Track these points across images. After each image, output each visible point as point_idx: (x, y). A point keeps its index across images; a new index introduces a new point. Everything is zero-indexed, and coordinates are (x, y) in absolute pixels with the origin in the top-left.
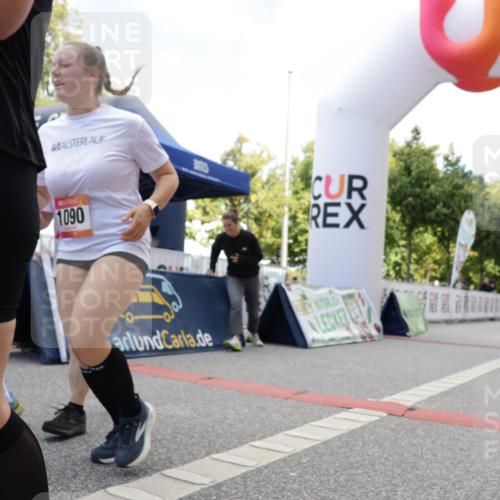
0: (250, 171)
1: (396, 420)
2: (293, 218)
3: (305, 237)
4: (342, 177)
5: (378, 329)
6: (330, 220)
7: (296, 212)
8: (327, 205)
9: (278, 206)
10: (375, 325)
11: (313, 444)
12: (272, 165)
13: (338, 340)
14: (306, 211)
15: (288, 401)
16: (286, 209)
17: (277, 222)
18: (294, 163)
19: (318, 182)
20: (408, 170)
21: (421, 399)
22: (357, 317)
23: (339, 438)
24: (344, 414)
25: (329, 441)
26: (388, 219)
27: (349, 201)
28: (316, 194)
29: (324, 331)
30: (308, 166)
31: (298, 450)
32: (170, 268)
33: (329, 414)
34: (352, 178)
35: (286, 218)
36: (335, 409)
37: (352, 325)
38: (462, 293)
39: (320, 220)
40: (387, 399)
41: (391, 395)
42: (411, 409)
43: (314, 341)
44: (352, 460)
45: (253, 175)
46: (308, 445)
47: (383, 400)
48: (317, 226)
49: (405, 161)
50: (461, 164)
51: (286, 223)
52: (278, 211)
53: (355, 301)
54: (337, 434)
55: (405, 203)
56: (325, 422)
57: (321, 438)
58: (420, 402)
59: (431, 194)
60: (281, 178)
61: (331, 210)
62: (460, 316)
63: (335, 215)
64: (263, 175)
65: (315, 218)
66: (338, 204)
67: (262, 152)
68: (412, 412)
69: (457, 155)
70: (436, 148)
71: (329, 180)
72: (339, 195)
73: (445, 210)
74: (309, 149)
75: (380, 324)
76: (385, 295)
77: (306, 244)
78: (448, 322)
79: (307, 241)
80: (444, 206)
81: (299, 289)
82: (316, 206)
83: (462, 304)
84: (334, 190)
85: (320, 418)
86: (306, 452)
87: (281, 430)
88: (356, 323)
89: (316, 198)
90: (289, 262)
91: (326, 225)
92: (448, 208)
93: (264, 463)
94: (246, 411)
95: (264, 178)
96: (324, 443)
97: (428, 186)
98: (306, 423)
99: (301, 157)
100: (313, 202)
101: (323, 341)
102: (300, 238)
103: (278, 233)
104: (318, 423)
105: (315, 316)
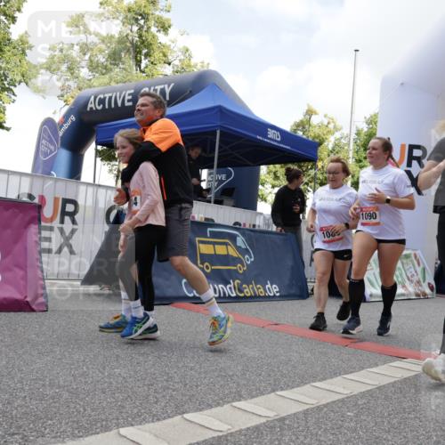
0: (317, 140)
4: (403, 146)
5: (432, 288)
10: (429, 284)
11: (369, 388)
12: (337, 135)
18: (358, 134)
22: (413, 276)
23: (393, 384)
24: (398, 363)
25: (384, 386)
27: (409, 169)
31: (355, 393)
32: (245, 225)
33: (385, 363)
34: (412, 147)
36: (391, 358)
37: (407, 283)
43: (371, 295)
44: (405, 405)
45: (320, 144)
46: (364, 389)
53: (412, 261)
54: (392, 380)
56: (381, 369)
57: (377, 383)
60: (346, 148)
64: (330, 143)
67: (329, 123)
72: (400, 163)
74: (372, 121)
75: (433, 283)
85: (377, 365)
86: (363, 395)
87: (340, 375)
88: (412, 281)
93: (324, 402)
94: (309, 355)
95: (330, 147)
96: (379, 388)
98: (363, 368)
99: (365, 128)
101: (380, 296)
104: (374, 370)
105: (374, 274)
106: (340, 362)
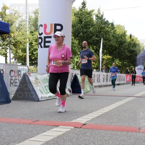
1: (78, 130)
2: (31, 44)
3: (36, 52)
4: (51, 25)
5: (70, 91)
6: (47, 44)
7: (32, 41)
8: (45, 37)
9: (24, 39)
10: (69, 89)
13: (53, 97)
14: (36, 41)
15: (30, 125)
16: (28, 40)
17: (24, 46)
19: (40, 27)
20: (81, 21)
21: (88, 120)
23: (53, 140)
24: (55, 129)
25: (49, 141)
26: (73, 43)
28: (40, 33)
29: (46, 93)
30: (36, 20)
33: (49, 130)
34: (56, 25)
35: (28, 44)
36: (52, 127)
38: (105, 74)
39: (42, 44)
40: (74, 121)
41: (76, 119)
42: (84, 125)
43: (42, 98)
45: (12, 25)
47: (73, 121)
48: (41, 47)
49: (79, 17)
50: (103, 18)
51: (28, 46)
52: (24, 41)
55: (79, 36)
56: (47, 133)
57: (45, 140)
58: (88, 121)
59: (91, 32)
60: (25, 26)
61: (47, 40)
62: (105, 83)
63: (49, 42)
64: (16, 24)
65: (40, 44)
66: (50, 37)
67: (15, 14)
68: (85, 126)
69: (102, 14)
70: (93, 11)
71: (46, 26)
72: (51, 33)
73: (97, 38)
75: (70, 89)
76: (73, 76)
77: (37, 56)
78: (100, 86)
79: (37, 53)
80: (97, 37)
81: (34, 75)
82: (41, 38)
83: (106, 78)
84: (48, 30)
85: (45, 131)
87: (27, 138)
89: (41, 34)
90: (30, 63)
91: (45, 47)
92: (98, 38)
94: (12, 131)
97: (90, 28)
98: (38, 134)
99: (33, 16)
100: (39, 36)
101: (46, 98)
102: (34, 53)
103: (24, 50)
104: (44, 134)
105: (42, 87)
106: (27, 133)
